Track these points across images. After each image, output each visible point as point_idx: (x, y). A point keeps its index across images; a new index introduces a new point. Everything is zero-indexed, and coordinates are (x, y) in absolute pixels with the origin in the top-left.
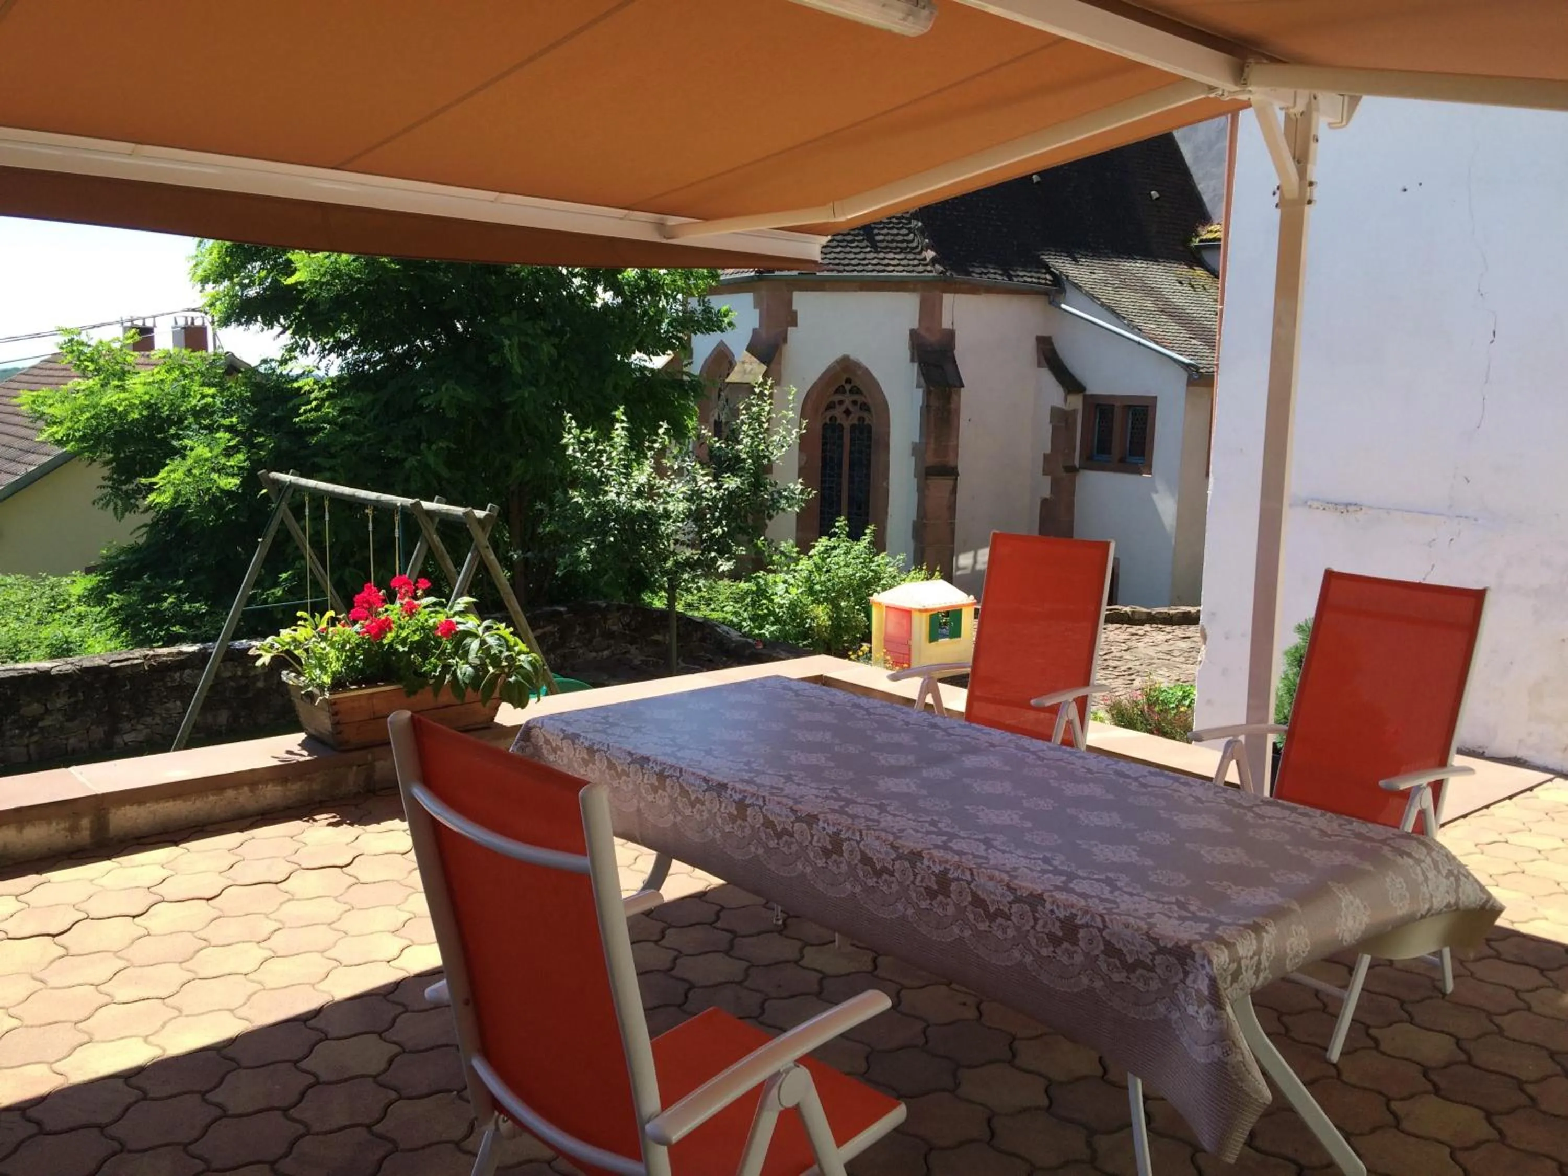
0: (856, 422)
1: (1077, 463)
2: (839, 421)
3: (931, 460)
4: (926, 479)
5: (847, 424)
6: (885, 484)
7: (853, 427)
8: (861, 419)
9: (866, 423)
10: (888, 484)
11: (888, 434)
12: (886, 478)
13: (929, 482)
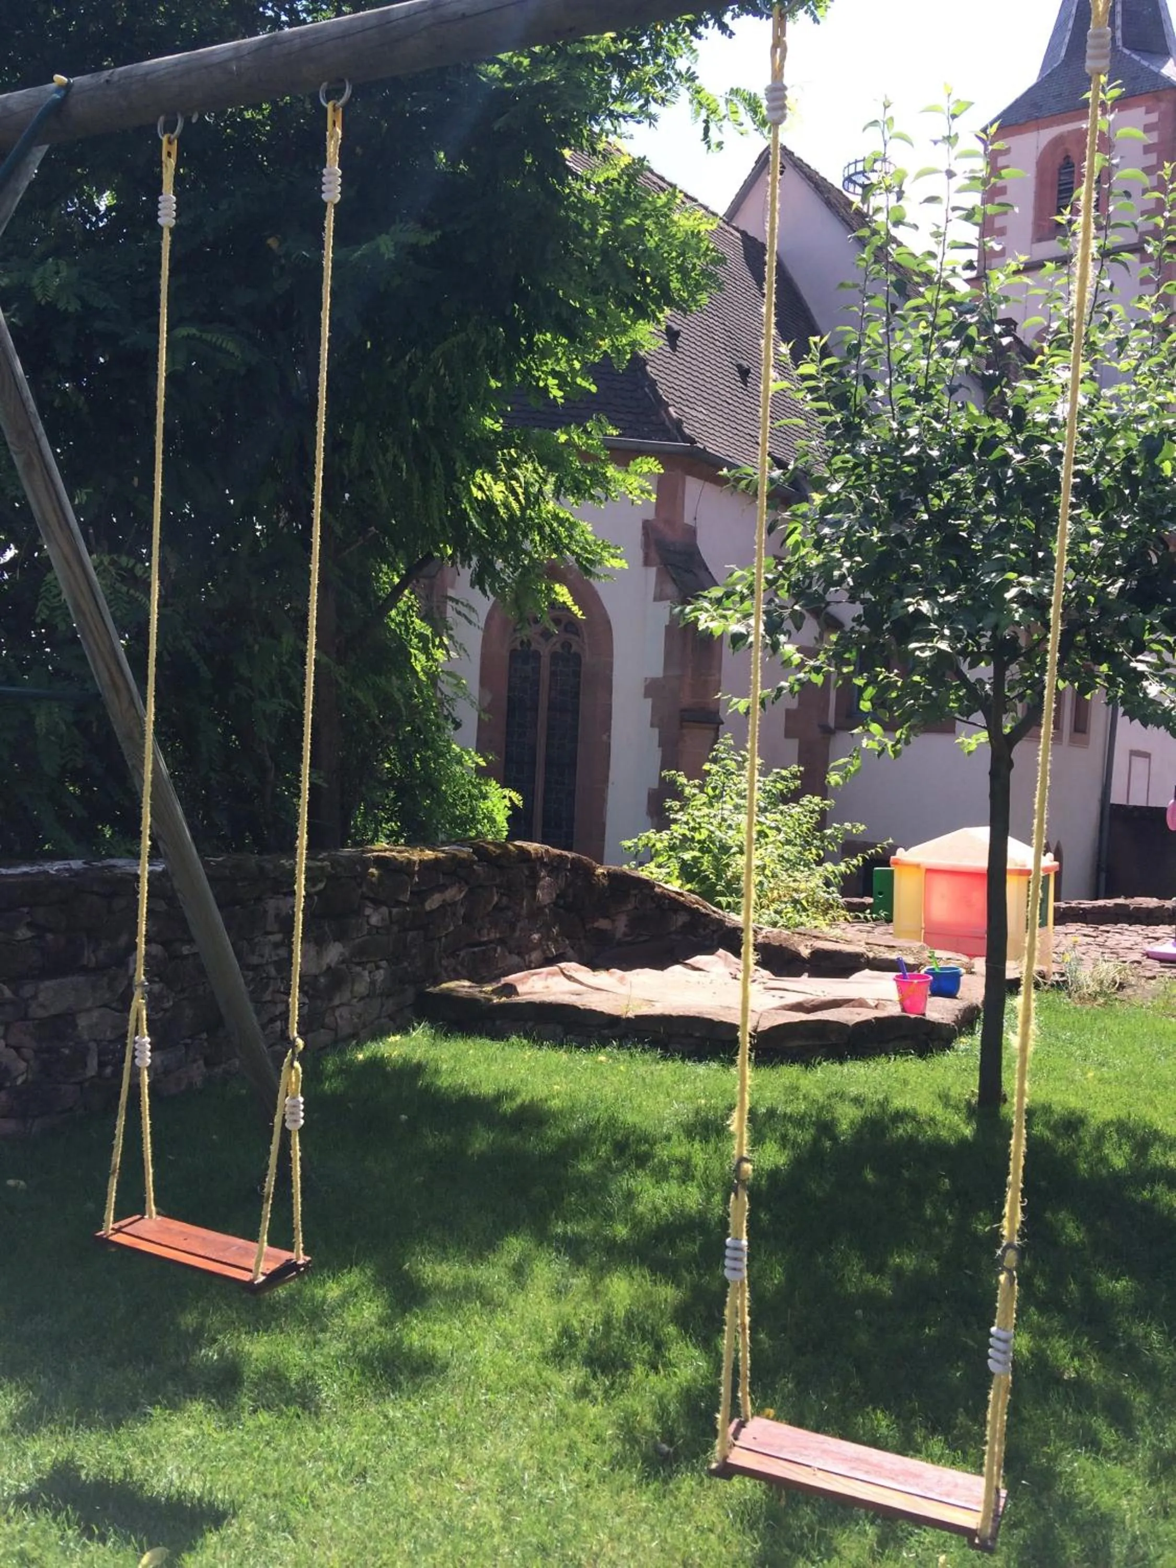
0: (558, 648)
1: (832, 723)
2: (534, 646)
3: (687, 700)
4: (682, 727)
5: (545, 650)
6: (605, 737)
7: (554, 656)
8: (567, 645)
9: (573, 651)
10: (609, 737)
11: (610, 666)
12: (606, 727)
13: (685, 731)
